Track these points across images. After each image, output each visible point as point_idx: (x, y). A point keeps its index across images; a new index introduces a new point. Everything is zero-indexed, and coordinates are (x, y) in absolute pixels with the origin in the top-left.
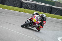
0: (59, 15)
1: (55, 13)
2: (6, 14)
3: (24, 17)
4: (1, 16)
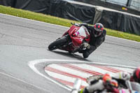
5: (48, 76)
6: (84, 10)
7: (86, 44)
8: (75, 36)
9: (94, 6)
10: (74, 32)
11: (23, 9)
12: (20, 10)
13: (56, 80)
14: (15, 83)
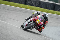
2: (10, 10)
3: (28, 14)
4: (6, 13)
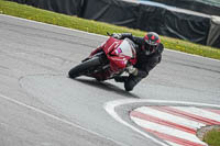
0: (110, 22)
1: (99, 14)
5: (136, 125)
6: (193, 23)
7: (132, 69)
8: (115, 55)
9: (208, 16)
10: (113, 49)
11: (96, 20)
12: (92, 21)
13: (148, 131)
14: (83, 136)
